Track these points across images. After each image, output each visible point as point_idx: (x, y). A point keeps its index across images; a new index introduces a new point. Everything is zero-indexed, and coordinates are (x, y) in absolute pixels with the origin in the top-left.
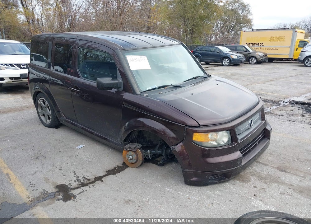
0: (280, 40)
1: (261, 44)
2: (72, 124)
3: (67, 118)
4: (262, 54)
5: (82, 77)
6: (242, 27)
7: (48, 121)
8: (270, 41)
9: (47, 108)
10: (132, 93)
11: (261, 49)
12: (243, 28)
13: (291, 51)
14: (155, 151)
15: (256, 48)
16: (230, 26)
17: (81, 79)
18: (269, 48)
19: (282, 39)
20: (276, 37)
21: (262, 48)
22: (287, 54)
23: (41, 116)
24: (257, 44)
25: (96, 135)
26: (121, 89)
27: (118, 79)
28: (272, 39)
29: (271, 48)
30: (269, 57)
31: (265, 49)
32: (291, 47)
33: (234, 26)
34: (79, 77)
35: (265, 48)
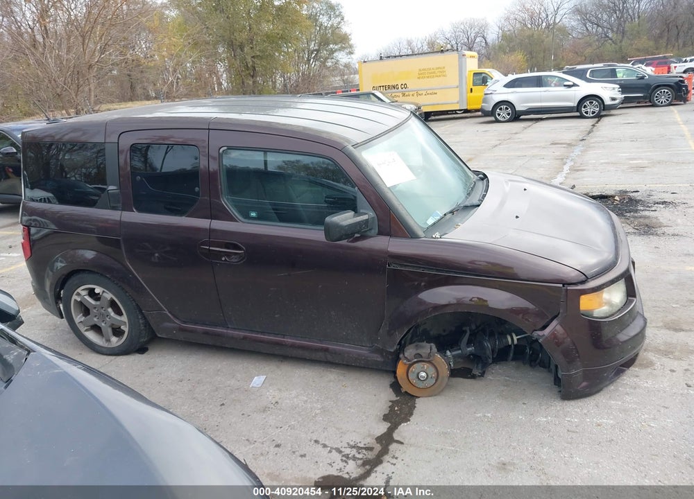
0: (438, 74)
1: (403, 86)
2: (206, 333)
3: (185, 322)
4: (412, 106)
5: (243, 220)
6: (332, 52)
7: (114, 339)
8: (419, 78)
9: (108, 307)
10: (405, 237)
11: (404, 95)
12: (335, 54)
13: (461, 94)
14: (460, 349)
15: (393, 95)
16: (311, 52)
17: (240, 223)
18: (420, 92)
19: (440, 72)
20: (430, 69)
21: (407, 94)
22: (456, 101)
23: (86, 330)
24: (394, 87)
25: (293, 346)
26: (373, 231)
27: (362, 211)
28: (423, 74)
29: (424, 93)
30: (424, 111)
31: (413, 95)
32: (460, 86)
33: (318, 51)
34: (230, 218)
35: (411, 93)
